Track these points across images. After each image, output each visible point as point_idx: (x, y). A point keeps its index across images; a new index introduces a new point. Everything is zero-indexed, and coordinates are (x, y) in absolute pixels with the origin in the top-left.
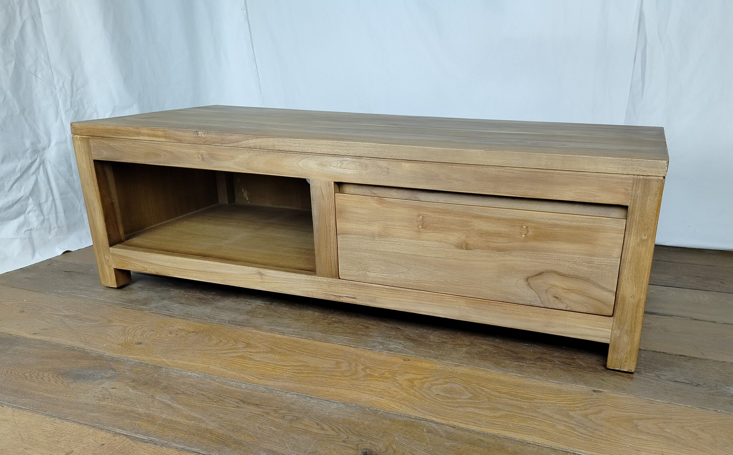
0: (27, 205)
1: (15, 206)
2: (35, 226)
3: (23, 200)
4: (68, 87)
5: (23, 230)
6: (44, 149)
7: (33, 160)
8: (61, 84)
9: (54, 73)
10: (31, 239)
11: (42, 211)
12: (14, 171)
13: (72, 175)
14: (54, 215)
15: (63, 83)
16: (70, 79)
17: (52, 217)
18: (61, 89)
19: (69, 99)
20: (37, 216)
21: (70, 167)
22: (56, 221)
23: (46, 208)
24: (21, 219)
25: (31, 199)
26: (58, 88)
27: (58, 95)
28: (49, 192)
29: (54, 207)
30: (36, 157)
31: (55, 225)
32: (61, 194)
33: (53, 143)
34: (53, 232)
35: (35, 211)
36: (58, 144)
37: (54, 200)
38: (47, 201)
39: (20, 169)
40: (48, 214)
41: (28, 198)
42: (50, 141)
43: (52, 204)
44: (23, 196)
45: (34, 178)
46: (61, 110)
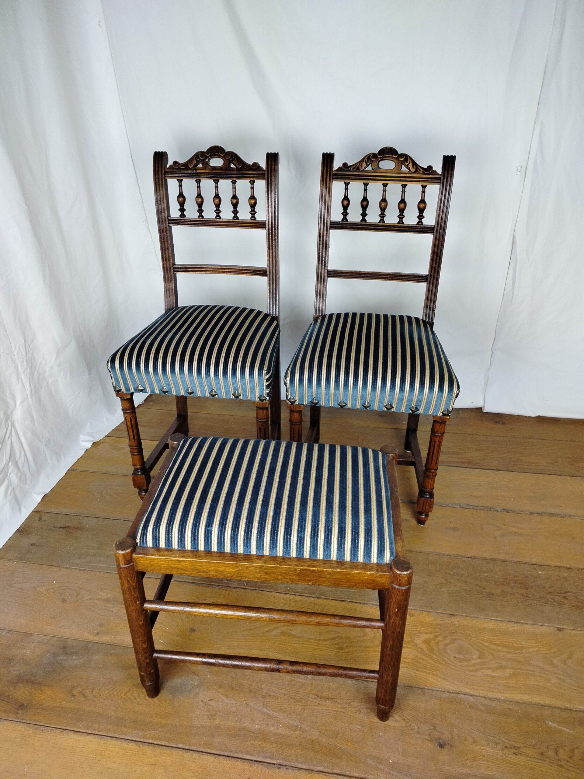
0: (8, 469)
2: (16, 483)
3: (5, 467)
4: (22, 349)
5: (9, 493)
6: (12, 412)
7: (7, 427)
8: (18, 349)
9: (11, 342)
10: (16, 497)
11: (19, 468)
13: (34, 424)
14: (27, 466)
15: (19, 347)
16: (24, 341)
17: (26, 469)
18: (18, 353)
19: (25, 359)
20: (16, 474)
21: (33, 417)
22: (29, 471)
23: (21, 463)
24: (6, 483)
25: (10, 463)
26: (16, 353)
27: (17, 359)
28: (21, 447)
29: (26, 460)
30: (8, 422)
31: (29, 474)
32: (29, 446)
33: (18, 404)
34: (28, 481)
35: (14, 470)
36: (22, 402)
37: (25, 453)
38: (20, 457)
40: (23, 468)
42: (15, 403)
43: (24, 458)
44: (5, 464)
45: (9, 442)
46: (20, 372)
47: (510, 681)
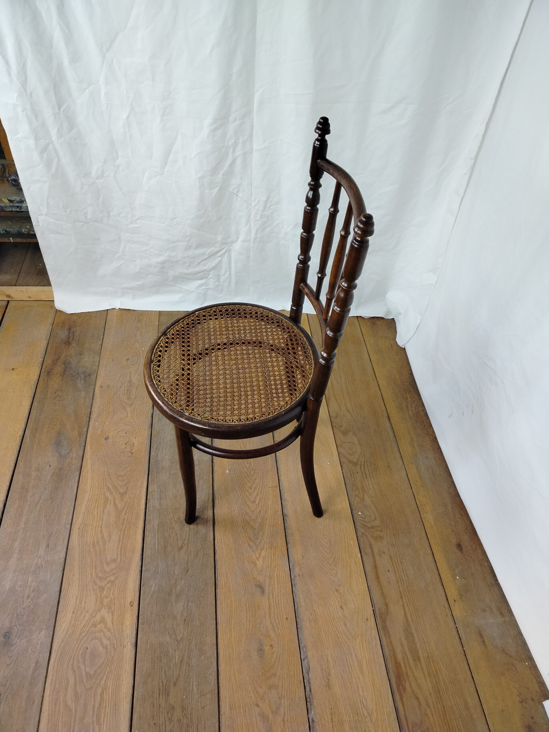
0: (208, 275)
1: (200, 274)
3: (207, 271)
4: (262, 204)
5: (201, 288)
6: (233, 242)
7: (221, 248)
8: (257, 201)
9: (253, 194)
11: (219, 280)
12: (204, 254)
13: (248, 262)
14: (228, 284)
15: (259, 201)
16: (265, 199)
17: (226, 284)
18: (255, 205)
19: (260, 213)
20: (215, 282)
21: (249, 257)
22: (228, 287)
23: (222, 278)
24: (203, 281)
25: (212, 272)
26: (253, 204)
27: (252, 209)
28: (228, 269)
29: (229, 279)
30: (224, 247)
31: (227, 289)
32: (236, 273)
33: (240, 240)
35: (214, 279)
36: (244, 241)
37: (230, 275)
38: (224, 274)
39: (209, 254)
40: (223, 282)
41: (210, 271)
42: (238, 239)
43: (228, 277)
44: (206, 269)
45: (219, 259)
46: (251, 220)
47: (62, 705)
